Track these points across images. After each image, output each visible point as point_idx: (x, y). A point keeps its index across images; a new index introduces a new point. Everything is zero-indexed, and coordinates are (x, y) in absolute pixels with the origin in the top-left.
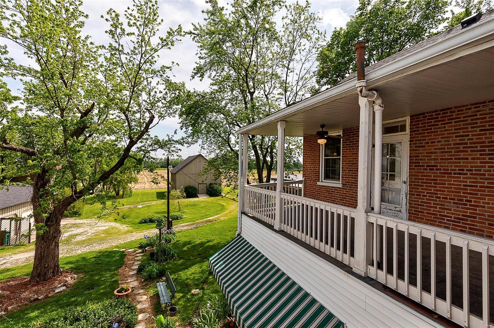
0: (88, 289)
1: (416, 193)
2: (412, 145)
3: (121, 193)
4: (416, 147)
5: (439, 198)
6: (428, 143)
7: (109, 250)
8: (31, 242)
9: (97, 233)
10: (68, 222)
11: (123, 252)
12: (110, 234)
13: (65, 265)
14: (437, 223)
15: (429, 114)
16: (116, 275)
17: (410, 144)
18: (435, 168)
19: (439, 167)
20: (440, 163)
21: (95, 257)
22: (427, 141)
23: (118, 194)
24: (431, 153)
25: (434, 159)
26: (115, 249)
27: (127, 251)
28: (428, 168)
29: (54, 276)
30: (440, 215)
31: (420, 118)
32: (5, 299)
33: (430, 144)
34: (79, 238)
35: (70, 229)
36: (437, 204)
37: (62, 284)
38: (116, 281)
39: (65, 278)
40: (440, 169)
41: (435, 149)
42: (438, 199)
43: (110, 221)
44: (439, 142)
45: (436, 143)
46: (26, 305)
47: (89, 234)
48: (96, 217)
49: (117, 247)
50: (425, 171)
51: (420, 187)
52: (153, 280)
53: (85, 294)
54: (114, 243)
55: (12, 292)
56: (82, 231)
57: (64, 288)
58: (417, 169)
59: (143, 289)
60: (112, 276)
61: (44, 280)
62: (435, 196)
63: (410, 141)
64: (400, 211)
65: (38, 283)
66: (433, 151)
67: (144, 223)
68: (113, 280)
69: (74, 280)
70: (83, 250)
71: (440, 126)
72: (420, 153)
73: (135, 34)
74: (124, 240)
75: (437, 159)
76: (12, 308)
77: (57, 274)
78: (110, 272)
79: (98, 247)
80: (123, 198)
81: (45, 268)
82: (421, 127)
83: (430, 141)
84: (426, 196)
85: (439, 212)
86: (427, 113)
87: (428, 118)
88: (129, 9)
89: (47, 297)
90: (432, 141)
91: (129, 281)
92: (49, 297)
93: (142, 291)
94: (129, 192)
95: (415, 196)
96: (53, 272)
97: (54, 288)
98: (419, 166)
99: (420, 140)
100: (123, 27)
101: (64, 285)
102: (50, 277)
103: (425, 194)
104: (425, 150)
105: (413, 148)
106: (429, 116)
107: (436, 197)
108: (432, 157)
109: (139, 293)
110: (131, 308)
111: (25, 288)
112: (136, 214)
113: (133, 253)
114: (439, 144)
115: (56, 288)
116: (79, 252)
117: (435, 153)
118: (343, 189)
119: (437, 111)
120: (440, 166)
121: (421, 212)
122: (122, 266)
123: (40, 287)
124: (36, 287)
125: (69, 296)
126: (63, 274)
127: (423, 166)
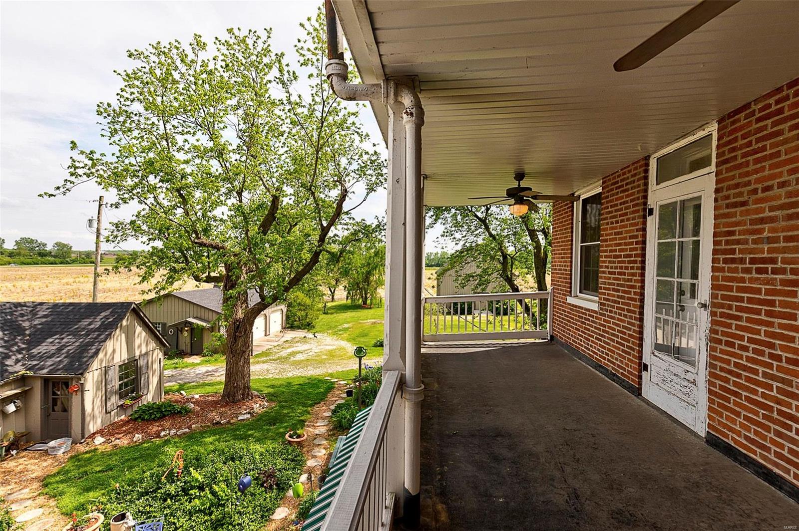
0: (270, 423)
1: (724, 339)
2: (720, 202)
3: (369, 302)
4: (728, 206)
5: (778, 358)
6: (755, 191)
7: (320, 378)
8: (253, 355)
9: (320, 354)
10: (298, 336)
11: (333, 383)
12: (333, 356)
13: (266, 389)
14: (772, 435)
15: (760, 106)
16: (309, 413)
17: (716, 200)
18: (770, 266)
19: (779, 265)
20: (784, 250)
21: (300, 384)
22: (753, 187)
23: (365, 303)
24: (762, 221)
25: (770, 240)
26: (326, 378)
27: (338, 383)
28: (754, 266)
29: (244, 400)
30: (780, 412)
31: (739, 120)
32: (194, 415)
33: (760, 195)
34: (299, 357)
35: (296, 345)
36: (773, 378)
37: (248, 411)
38: (304, 421)
39: (253, 404)
40: (783, 271)
41: (772, 209)
42: (775, 363)
43: (342, 339)
44: (782, 185)
45: (776, 191)
46: (208, 427)
47: (311, 354)
48: (330, 331)
49: (331, 375)
50: (747, 276)
51: (734, 322)
52: (344, 430)
53: (263, 430)
54: (331, 370)
55: (202, 409)
56: (307, 348)
57: (249, 416)
58: (730, 270)
59: (326, 439)
60: (302, 414)
61: (233, 402)
62: (767, 351)
63: (717, 191)
64: (694, 383)
65: (227, 404)
66: (767, 214)
67: (379, 346)
68: (301, 418)
69: (263, 408)
70: (295, 373)
71: (788, 135)
72: (737, 224)
73: (314, 74)
74: (343, 368)
75: (776, 240)
76: (196, 427)
77: (247, 397)
78: (303, 407)
79: (312, 372)
80: (370, 308)
81: (235, 387)
82: (741, 147)
83: (760, 186)
84: (746, 349)
85: (778, 402)
86: (756, 101)
87: (757, 115)
88: (299, 41)
89: (229, 422)
90: (766, 184)
91: (318, 424)
92: (231, 424)
93: (325, 442)
94: (378, 301)
95: (723, 347)
96: (243, 395)
97: (239, 414)
98: (733, 261)
99: (737, 186)
100: (291, 69)
101: (249, 413)
102: (239, 400)
103: (745, 343)
104: (748, 212)
105: (721, 211)
106: (761, 110)
107: (771, 356)
108: (765, 234)
109: (319, 445)
110: (297, 463)
111: (214, 407)
112: (377, 333)
113: (343, 386)
114: (783, 191)
115: (240, 414)
116: (290, 375)
117: (772, 220)
118: (601, 314)
119: (779, 90)
120: (784, 261)
121: (736, 394)
122: (320, 403)
123: (227, 409)
124: (224, 409)
125: (248, 427)
126: (255, 399)
127: (742, 261)
